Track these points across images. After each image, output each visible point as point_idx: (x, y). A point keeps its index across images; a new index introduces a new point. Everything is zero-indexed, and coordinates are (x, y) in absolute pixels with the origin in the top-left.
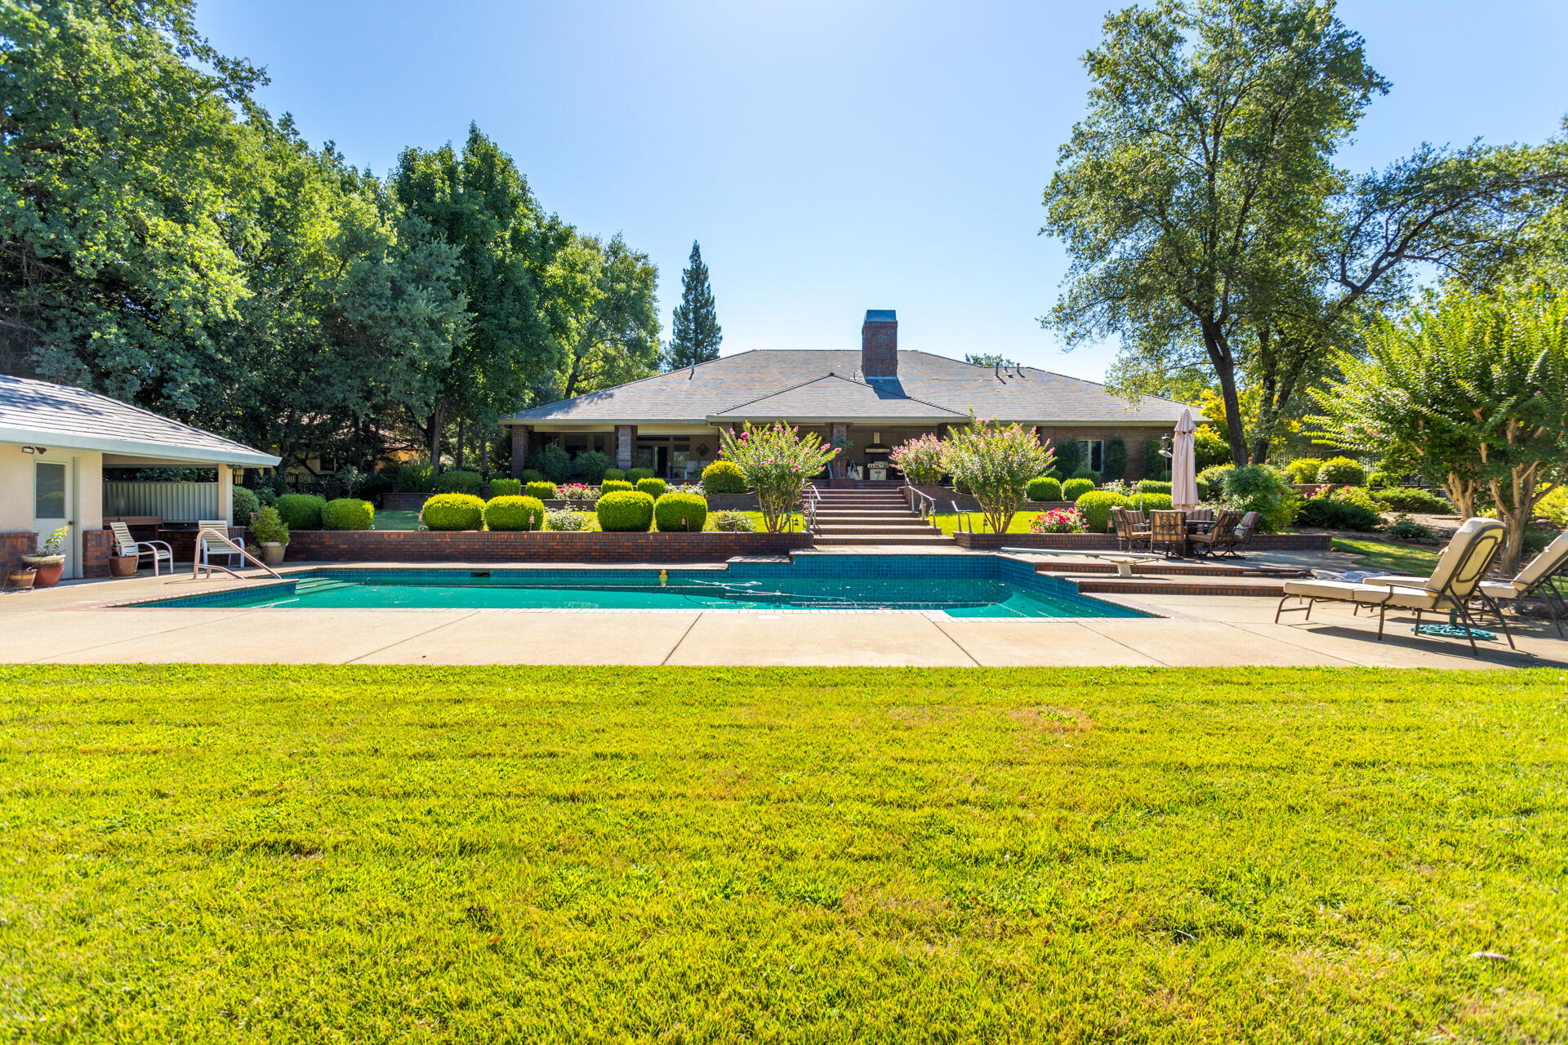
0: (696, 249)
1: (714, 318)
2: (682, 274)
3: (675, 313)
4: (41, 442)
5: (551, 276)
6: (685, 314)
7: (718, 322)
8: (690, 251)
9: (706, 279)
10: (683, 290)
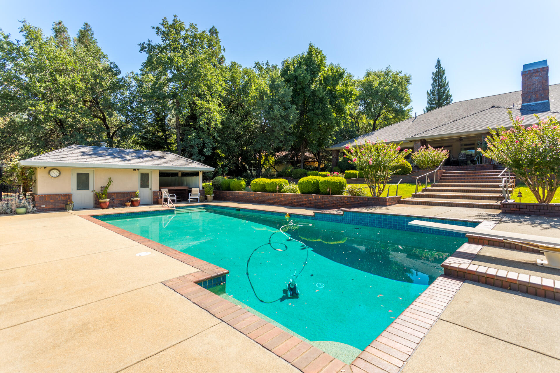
0: (439, 62)
1: (448, 91)
2: (431, 75)
3: (428, 93)
4: (138, 168)
5: (338, 91)
6: (433, 93)
7: (450, 93)
8: (435, 64)
9: (443, 74)
10: (432, 82)
